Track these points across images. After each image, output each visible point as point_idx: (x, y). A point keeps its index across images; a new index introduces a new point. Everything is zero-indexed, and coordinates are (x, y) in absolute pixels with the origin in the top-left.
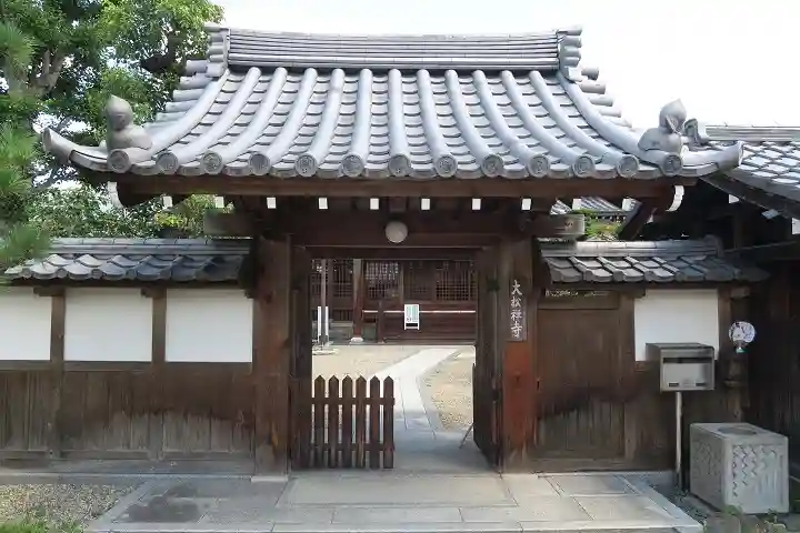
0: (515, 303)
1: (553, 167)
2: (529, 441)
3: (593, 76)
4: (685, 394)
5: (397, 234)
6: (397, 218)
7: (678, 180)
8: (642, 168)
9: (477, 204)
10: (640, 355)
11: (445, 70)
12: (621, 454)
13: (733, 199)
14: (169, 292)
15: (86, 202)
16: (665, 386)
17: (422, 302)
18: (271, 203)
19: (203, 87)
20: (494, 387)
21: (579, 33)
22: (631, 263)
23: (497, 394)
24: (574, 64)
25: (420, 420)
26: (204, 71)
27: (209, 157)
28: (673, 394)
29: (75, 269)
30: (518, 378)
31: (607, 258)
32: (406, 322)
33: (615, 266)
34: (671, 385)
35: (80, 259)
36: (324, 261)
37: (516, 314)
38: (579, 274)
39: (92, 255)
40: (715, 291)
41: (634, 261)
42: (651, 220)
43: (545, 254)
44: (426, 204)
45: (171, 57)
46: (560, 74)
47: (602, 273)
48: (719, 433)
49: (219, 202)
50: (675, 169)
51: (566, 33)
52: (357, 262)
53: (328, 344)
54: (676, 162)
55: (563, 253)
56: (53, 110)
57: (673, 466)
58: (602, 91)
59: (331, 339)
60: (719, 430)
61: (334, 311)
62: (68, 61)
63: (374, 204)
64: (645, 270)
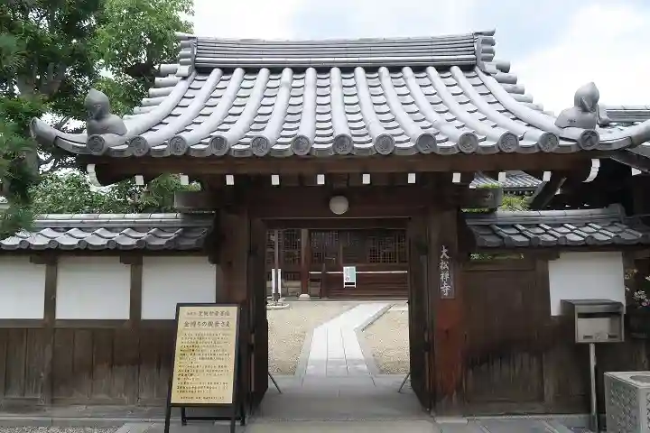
0: (444, 265)
1: (481, 144)
2: (459, 387)
3: (505, 69)
4: (598, 345)
5: (339, 207)
6: (340, 193)
7: (595, 153)
8: (562, 143)
9: (412, 179)
10: (555, 310)
11: (379, 67)
12: (541, 398)
13: (635, 172)
14: (145, 259)
15: (79, 184)
16: (580, 339)
17: (358, 265)
18: (230, 180)
19: (174, 85)
20: (426, 339)
21: (492, 34)
22: (546, 230)
23: (429, 347)
24: (490, 59)
25: (360, 366)
26: (174, 72)
27: (176, 140)
28: (587, 345)
29: (65, 240)
30: (447, 332)
31: (523, 225)
32: (345, 281)
33: (531, 233)
34: (586, 337)
35: (70, 231)
36: (276, 232)
37: (445, 276)
38: (500, 240)
39: (80, 229)
40: (620, 253)
41: (548, 228)
42: (558, 192)
43: (469, 222)
44: (366, 179)
45: (150, 65)
46: (477, 68)
47: (520, 239)
48: (632, 381)
49: (184, 180)
50: (592, 144)
51: (481, 34)
52: (304, 232)
53: (280, 301)
54: (594, 138)
55: (485, 222)
56: (55, 109)
57: (589, 411)
58: (514, 82)
59: (283, 296)
60: (631, 378)
61: (285, 272)
62: (68, 71)
63: (321, 180)
64: (559, 235)
